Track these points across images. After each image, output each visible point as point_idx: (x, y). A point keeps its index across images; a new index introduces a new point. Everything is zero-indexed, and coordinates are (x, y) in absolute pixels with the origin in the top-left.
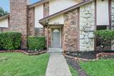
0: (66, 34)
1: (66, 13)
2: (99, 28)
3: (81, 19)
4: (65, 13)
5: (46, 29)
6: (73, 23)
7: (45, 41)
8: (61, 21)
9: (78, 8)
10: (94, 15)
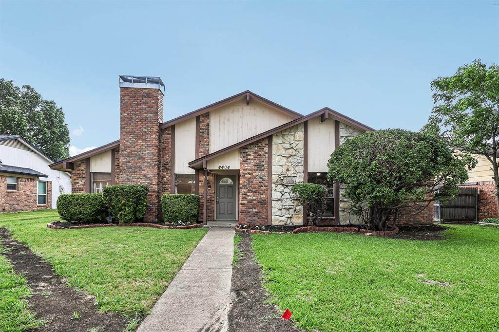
0: (243, 191)
1: (245, 148)
2: (312, 177)
3: (276, 159)
4: (242, 147)
5: (202, 178)
6: (259, 167)
7: (200, 206)
8: (233, 163)
9: (270, 138)
10: (302, 152)
